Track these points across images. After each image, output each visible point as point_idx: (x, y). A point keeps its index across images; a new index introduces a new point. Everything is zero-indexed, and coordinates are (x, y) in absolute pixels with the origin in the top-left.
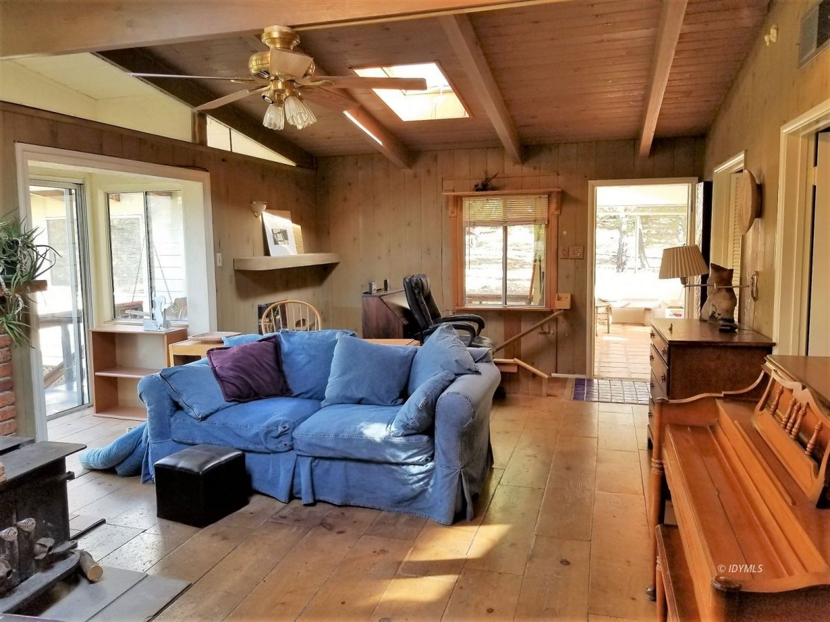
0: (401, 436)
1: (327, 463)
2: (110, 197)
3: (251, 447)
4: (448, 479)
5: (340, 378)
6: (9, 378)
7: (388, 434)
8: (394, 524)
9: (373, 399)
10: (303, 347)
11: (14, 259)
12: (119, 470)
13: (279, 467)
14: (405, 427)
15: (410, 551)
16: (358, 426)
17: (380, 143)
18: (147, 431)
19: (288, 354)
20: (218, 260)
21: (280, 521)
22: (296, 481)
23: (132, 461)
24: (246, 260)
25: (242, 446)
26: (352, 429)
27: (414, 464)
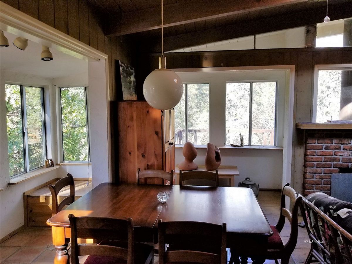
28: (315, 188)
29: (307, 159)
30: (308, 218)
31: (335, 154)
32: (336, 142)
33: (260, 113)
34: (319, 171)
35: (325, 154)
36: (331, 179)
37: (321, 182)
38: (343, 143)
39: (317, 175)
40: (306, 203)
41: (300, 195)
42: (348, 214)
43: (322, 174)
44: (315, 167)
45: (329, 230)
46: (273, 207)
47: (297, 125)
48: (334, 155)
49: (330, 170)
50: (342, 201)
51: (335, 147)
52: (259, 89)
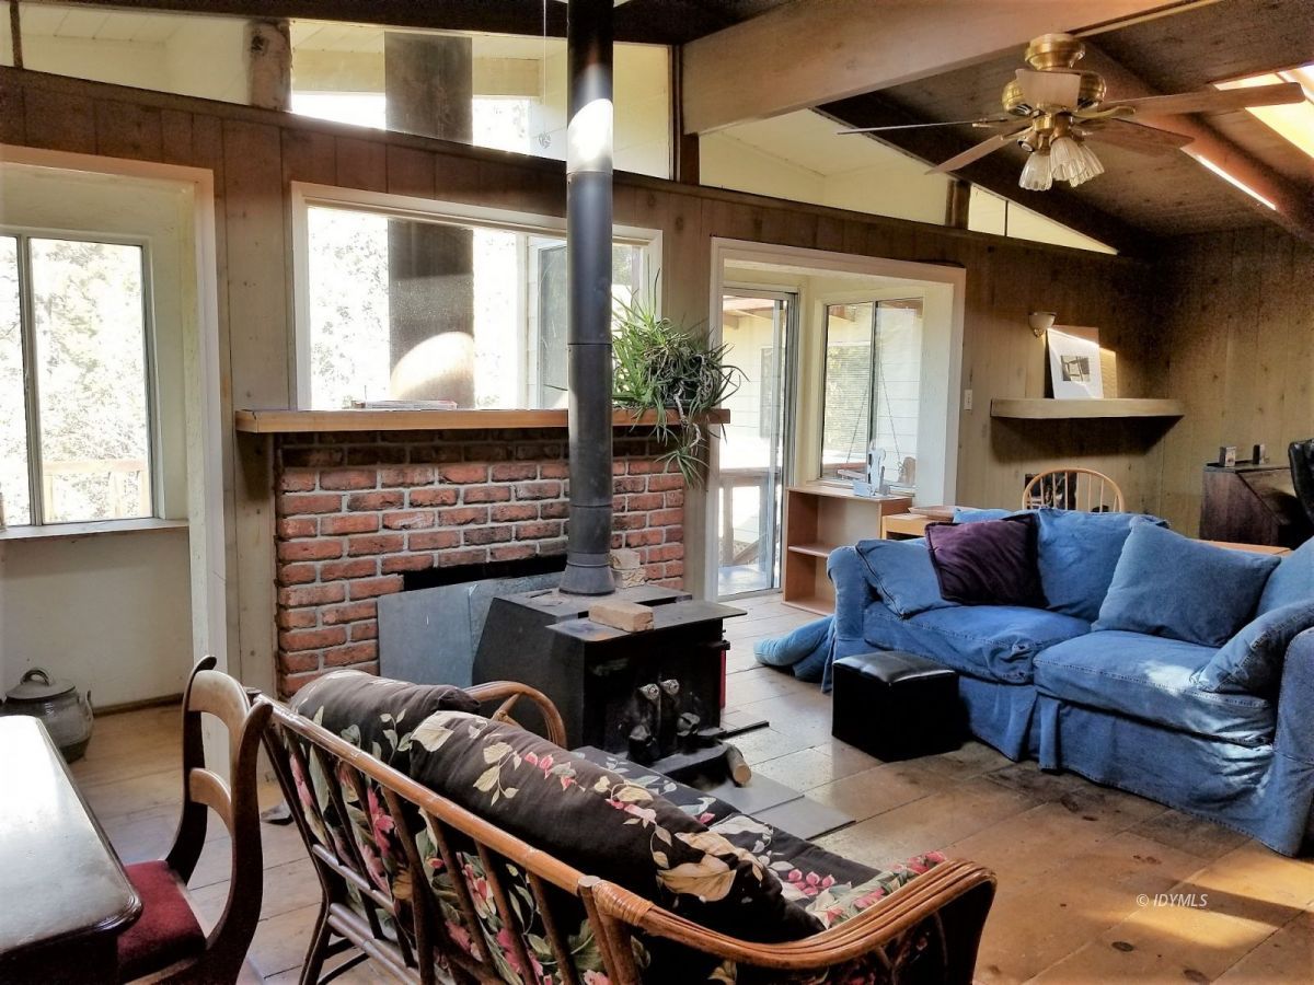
0: (1216, 692)
1: (1085, 714)
2: (831, 310)
3: (970, 668)
4: (1295, 779)
5: (1130, 589)
6: (679, 526)
7: (1192, 684)
8: (1186, 831)
9: (1180, 630)
10: (1073, 536)
11: (694, 379)
12: (797, 670)
13: (1009, 707)
14: (1224, 677)
15: (1201, 871)
16: (1141, 665)
17: (1272, 206)
18: (834, 624)
19: (1047, 544)
20: (966, 399)
21: (999, 781)
22: (1033, 731)
23: (812, 661)
24: (1011, 402)
25: (958, 664)
26: (1131, 668)
27: (1233, 742)
28: (321, 661)
29: (288, 555)
30: (304, 786)
31: (386, 523)
32: (388, 482)
33: (94, 399)
34: (335, 591)
35: (350, 529)
36: (376, 617)
37: (345, 633)
38: (409, 481)
39: (329, 611)
40: (292, 724)
41: (262, 699)
42: (450, 733)
43: (347, 603)
44: (318, 579)
45: (387, 812)
46: (159, 772)
47: (238, 420)
48: (381, 526)
49: (370, 584)
50: (425, 688)
51: (383, 497)
52: (86, 305)
